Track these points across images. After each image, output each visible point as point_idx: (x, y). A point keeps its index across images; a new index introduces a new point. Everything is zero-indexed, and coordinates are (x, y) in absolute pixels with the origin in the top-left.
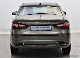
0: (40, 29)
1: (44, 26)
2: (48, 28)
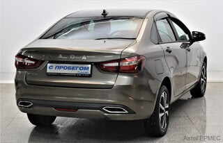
0: (67, 71)
1: (76, 65)
2: (83, 71)
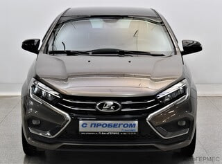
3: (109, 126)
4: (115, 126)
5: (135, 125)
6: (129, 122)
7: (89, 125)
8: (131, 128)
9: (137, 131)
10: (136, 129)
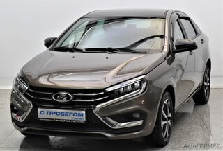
3: (62, 114)
4: (66, 114)
5: (83, 114)
6: (78, 112)
7: (45, 113)
8: (79, 117)
9: (85, 120)
10: (84, 118)
